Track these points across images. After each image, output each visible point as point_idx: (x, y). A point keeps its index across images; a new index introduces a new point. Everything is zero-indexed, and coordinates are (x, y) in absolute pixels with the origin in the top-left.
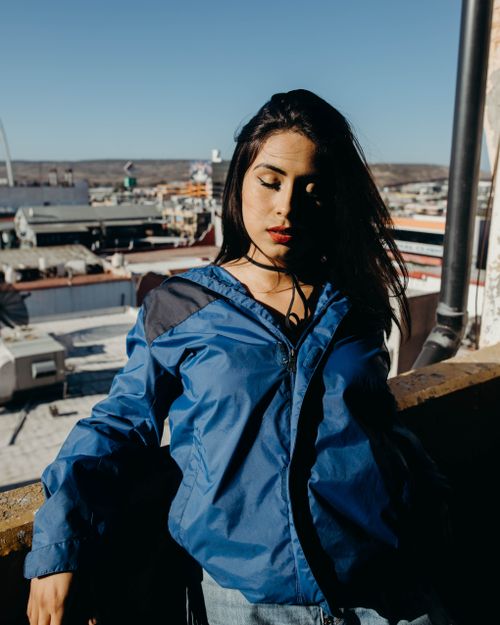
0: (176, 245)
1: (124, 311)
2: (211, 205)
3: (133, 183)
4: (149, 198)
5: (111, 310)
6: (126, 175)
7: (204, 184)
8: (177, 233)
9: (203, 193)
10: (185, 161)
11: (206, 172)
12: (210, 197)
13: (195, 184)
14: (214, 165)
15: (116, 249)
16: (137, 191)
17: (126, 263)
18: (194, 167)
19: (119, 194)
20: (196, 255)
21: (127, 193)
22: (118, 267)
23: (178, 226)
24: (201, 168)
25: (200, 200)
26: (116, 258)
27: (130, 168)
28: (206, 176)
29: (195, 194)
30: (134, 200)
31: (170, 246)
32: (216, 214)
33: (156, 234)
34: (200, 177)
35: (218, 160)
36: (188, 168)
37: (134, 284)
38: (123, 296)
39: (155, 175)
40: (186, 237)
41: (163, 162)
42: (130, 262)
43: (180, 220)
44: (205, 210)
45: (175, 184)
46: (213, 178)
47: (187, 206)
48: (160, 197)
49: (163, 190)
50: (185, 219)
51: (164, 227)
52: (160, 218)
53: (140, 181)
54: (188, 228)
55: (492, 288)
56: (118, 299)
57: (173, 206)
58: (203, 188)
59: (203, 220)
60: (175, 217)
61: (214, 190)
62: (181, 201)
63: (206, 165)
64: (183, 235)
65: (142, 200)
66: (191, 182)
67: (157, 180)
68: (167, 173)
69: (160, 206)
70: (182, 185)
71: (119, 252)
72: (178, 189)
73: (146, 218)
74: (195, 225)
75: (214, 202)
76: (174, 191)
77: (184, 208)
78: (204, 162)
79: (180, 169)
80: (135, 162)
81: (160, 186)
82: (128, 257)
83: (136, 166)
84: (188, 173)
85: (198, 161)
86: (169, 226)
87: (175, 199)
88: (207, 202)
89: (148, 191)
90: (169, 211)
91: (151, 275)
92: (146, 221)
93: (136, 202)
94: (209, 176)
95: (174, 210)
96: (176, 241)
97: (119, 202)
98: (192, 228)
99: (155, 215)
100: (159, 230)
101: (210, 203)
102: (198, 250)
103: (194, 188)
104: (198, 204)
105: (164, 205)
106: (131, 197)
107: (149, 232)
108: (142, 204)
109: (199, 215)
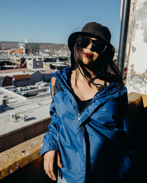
0: (15, 68)
2: (25, 56)
4: (5, 53)
7: (23, 50)
8: (14, 64)
9: (22, 52)
10: (16, 42)
11: (23, 46)
12: (24, 54)
13: (20, 50)
14: (26, 44)
16: (1, 51)
20: (21, 71)
23: (15, 62)
24: (22, 45)
25: (21, 54)
29: (20, 52)
31: (13, 68)
32: (27, 58)
33: (8, 64)
34: (21, 47)
35: (27, 43)
36: (18, 44)
37: (1, 80)
39: (7, 46)
40: (17, 65)
41: (9, 43)
43: (15, 60)
44: (23, 57)
45: (13, 49)
46: (25, 48)
48: (9, 53)
49: (9, 51)
50: (17, 60)
51: (10, 62)
52: (9, 60)
53: (2, 48)
54: (18, 63)
55: (129, 79)
57: (13, 56)
59: (22, 60)
60: (14, 59)
61: (26, 51)
62: (15, 55)
64: (16, 65)
65: (3, 54)
66: (18, 49)
67: (7, 48)
68: (11, 46)
69: (9, 56)
70: (16, 50)
72: (14, 51)
73: (5, 60)
74: (20, 62)
75: (26, 55)
76: (13, 51)
77: (16, 57)
78: (22, 43)
79: (15, 45)
81: (8, 50)
84: (17, 46)
85: (21, 43)
86: (12, 62)
87: (13, 54)
88: (24, 55)
89: (4, 51)
90: (12, 58)
91: (7, 77)
92: (4, 61)
93: (1, 55)
95: (13, 57)
96: (15, 66)
98: (19, 63)
99: (7, 58)
100: (9, 63)
101: (25, 55)
102: (21, 69)
104: (21, 56)
105: (10, 55)
107: (5, 64)
108: (3, 55)
109: (21, 59)
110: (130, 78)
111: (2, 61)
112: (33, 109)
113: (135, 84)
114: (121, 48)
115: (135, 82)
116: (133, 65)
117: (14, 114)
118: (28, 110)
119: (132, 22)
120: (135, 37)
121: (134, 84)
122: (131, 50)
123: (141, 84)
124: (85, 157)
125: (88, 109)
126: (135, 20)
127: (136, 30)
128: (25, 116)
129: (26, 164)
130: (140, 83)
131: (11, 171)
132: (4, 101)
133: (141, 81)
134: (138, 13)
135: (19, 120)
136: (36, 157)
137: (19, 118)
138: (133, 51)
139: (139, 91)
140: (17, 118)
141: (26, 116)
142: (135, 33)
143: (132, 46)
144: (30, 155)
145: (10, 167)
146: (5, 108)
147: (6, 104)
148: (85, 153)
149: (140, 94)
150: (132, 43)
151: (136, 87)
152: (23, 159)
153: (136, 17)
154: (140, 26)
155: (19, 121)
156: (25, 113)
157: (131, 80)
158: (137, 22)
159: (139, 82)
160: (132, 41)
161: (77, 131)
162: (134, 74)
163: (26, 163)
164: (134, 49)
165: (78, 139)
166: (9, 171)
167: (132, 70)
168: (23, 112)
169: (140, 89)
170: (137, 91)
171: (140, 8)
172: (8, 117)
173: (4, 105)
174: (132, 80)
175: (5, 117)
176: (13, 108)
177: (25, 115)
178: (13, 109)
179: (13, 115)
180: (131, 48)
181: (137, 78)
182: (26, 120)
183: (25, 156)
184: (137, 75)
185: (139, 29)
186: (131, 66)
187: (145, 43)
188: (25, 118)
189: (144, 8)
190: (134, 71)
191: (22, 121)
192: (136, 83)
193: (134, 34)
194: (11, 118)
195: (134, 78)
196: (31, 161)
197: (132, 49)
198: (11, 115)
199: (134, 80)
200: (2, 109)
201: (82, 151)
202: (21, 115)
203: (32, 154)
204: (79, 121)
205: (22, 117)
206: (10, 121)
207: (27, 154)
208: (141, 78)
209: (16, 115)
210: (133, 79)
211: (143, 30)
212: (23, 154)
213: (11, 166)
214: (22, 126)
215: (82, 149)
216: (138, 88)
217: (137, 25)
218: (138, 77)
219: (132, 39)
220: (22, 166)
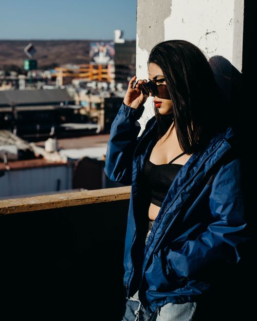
0: (98, 131)
2: (117, 89)
3: (33, 65)
7: (106, 67)
9: (104, 76)
11: (108, 54)
13: (96, 67)
18: (95, 49)
22: (52, 152)
24: (102, 49)
25: (104, 85)
26: (50, 144)
27: (30, 50)
28: (108, 58)
29: (95, 77)
35: (121, 41)
44: (112, 94)
47: (92, 91)
48: (60, 81)
51: (76, 113)
52: (72, 103)
57: (76, 91)
58: (104, 71)
61: (116, 73)
62: (83, 85)
63: (108, 46)
66: (92, 64)
68: (58, 56)
73: (58, 103)
75: (119, 86)
77: (88, 93)
86: (83, 112)
87: (76, 82)
88: (111, 86)
92: (58, 106)
94: (111, 58)
95: (79, 95)
101: (115, 87)
104: (104, 89)
107: (63, 118)
109: (106, 99)
111: (51, 107)
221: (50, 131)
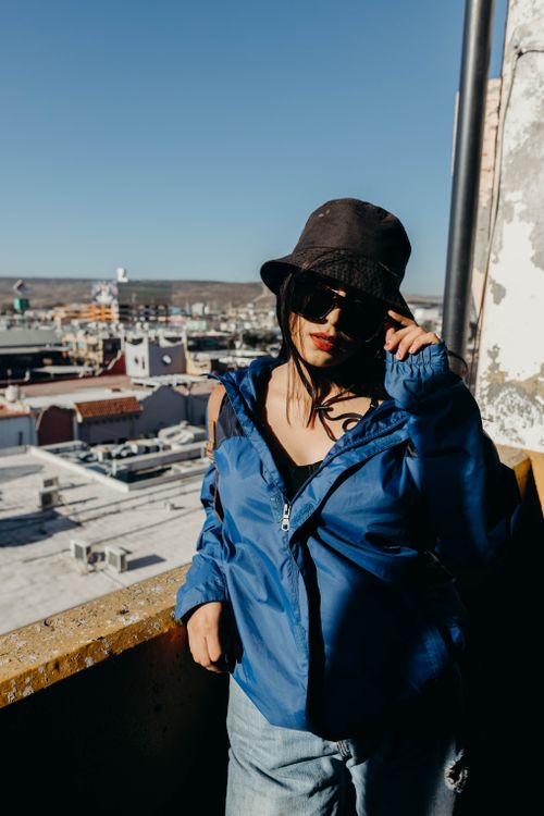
0: (81, 376)
1: (26, 451)
2: (118, 330)
3: (25, 305)
4: (45, 322)
5: (8, 450)
6: (16, 296)
7: (109, 307)
8: (80, 362)
9: (108, 316)
10: (85, 281)
11: (110, 293)
12: (117, 322)
13: (99, 307)
14: (119, 285)
15: (9, 381)
16: (29, 314)
17: (22, 396)
18: (97, 288)
19: (8, 317)
20: (104, 386)
21: (17, 317)
22: (14, 402)
23: (82, 354)
24: (106, 289)
25: (105, 325)
26: (10, 391)
27: (20, 287)
28: (111, 298)
29: (99, 317)
30: (26, 325)
31: (73, 376)
32: (125, 339)
33: (54, 364)
34: (104, 299)
35: (125, 280)
36: (90, 288)
37: (34, 421)
38: (21, 434)
39: (49, 296)
40: (90, 365)
41: (60, 281)
42: (28, 396)
43: (83, 347)
44: (111, 335)
45: (75, 307)
46: (119, 300)
47: (91, 332)
48: (58, 321)
49: (60, 313)
50: (89, 345)
51: (64, 355)
52: (60, 345)
53: (33, 302)
54: (92, 355)
55: (483, 397)
56: (15, 437)
57: (74, 331)
58: (108, 310)
59: (109, 347)
60: (77, 344)
61: (120, 313)
62: (83, 326)
63: (110, 285)
64: (87, 363)
65: (36, 324)
66: (94, 304)
67: (53, 302)
68: (64, 294)
69: (59, 331)
70: (83, 307)
71: (13, 384)
72: (77, 312)
73: (44, 345)
74: (101, 353)
75: (121, 326)
76: (73, 314)
77: (87, 333)
78: (108, 281)
79: (82, 289)
80: (25, 280)
81: (57, 309)
82: (25, 389)
83: (28, 285)
84: (90, 293)
85: (102, 281)
86: (70, 354)
87: (75, 323)
88: (113, 326)
89: (42, 314)
90: (69, 337)
91: (54, 409)
92: (43, 349)
93: (29, 327)
94: (114, 297)
95: (75, 336)
96: (81, 370)
97: (9, 327)
98: (98, 357)
99: (54, 341)
100: (59, 358)
101: (117, 328)
102: (106, 380)
103: (98, 311)
104: (104, 329)
105: (62, 329)
106: (23, 321)
107: (46, 361)
108: (37, 328)
109: (105, 341)
110: (488, 395)
111: (35, 350)
112: (152, 526)
113: (505, 414)
114: (453, 291)
115: (505, 410)
116: (495, 347)
117: (84, 545)
118: (135, 528)
119: (492, 197)
120: (501, 247)
121: (502, 417)
122: (489, 297)
123: (525, 414)
124: (307, 634)
125: (311, 489)
126: (502, 186)
127: (505, 222)
128: (122, 552)
129: (132, 646)
130: (522, 410)
131: (89, 662)
132: (47, 499)
133: (527, 406)
134: (511, 161)
135: (100, 565)
136: (160, 628)
137: (100, 557)
138: (497, 301)
139: (519, 440)
140: (94, 558)
141: (128, 553)
142: (501, 235)
143: (493, 282)
144: (142, 622)
145: (85, 650)
146: (49, 524)
147: (52, 508)
148: (305, 622)
149: (522, 451)
150: (490, 273)
151: (508, 426)
152: (123, 632)
153: (503, 178)
154: (519, 208)
155: (102, 570)
156: (121, 539)
157: (489, 401)
158: (508, 197)
159: (519, 408)
160: (491, 264)
161: (281, 559)
162: (500, 382)
163: (130, 644)
164: (500, 294)
165: (285, 582)
166: (81, 661)
167: (495, 366)
168: (114, 538)
169: (522, 433)
170: (511, 440)
171: (519, 145)
172: (60, 556)
173: (48, 514)
174: (496, 403)
175: (52, 555)
176: (79, 524)
177: (122, 549)
178: (78, 529)
179: (78, 549)
180: (489, 288)
181: (511, 394)
182: (126, 567)
183: (126, 624)
184: (510, 384)
185: (516, 218)
186: (489, 352)
187: (539, 270)
188: (123, 557)
189: (533, 145)
190: (501, 369)
191: (114, 570)
192: (509, 414)
193: (498, 238)
194: (70, 558)
195: (501, 395)
196: (147, 638)
197: (492, 291)
198: (73, 548)
199: (499, 403)
200: (37, 527)
201: (298, 620)
202: (107, 549)
203: (150, 619)
204: (286, 527)
205: (111, 554)
206: (69, 571)
207: (134, 618)
208: (525, 393)
209: (88, 550)
210: (499, 399)
211: (528, 222)
212: (122, 619)
213: (88, 646)
214: (113, 587)
215: (297, 612)
216: (514, 431)
217: (509, 205)
218: (514, 390)
219: (493, 257)
220: (119, 651)
221: (24, 376)
